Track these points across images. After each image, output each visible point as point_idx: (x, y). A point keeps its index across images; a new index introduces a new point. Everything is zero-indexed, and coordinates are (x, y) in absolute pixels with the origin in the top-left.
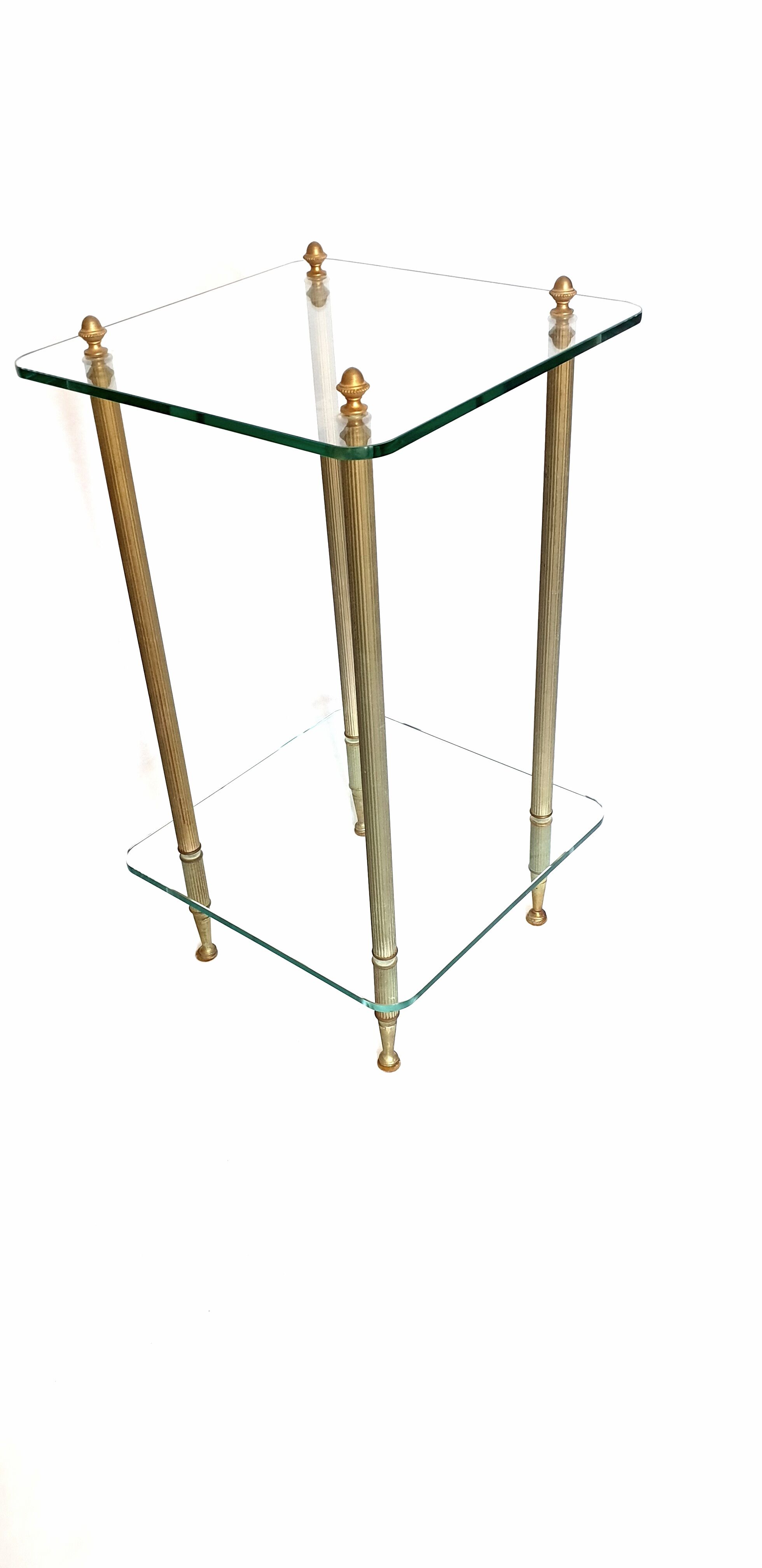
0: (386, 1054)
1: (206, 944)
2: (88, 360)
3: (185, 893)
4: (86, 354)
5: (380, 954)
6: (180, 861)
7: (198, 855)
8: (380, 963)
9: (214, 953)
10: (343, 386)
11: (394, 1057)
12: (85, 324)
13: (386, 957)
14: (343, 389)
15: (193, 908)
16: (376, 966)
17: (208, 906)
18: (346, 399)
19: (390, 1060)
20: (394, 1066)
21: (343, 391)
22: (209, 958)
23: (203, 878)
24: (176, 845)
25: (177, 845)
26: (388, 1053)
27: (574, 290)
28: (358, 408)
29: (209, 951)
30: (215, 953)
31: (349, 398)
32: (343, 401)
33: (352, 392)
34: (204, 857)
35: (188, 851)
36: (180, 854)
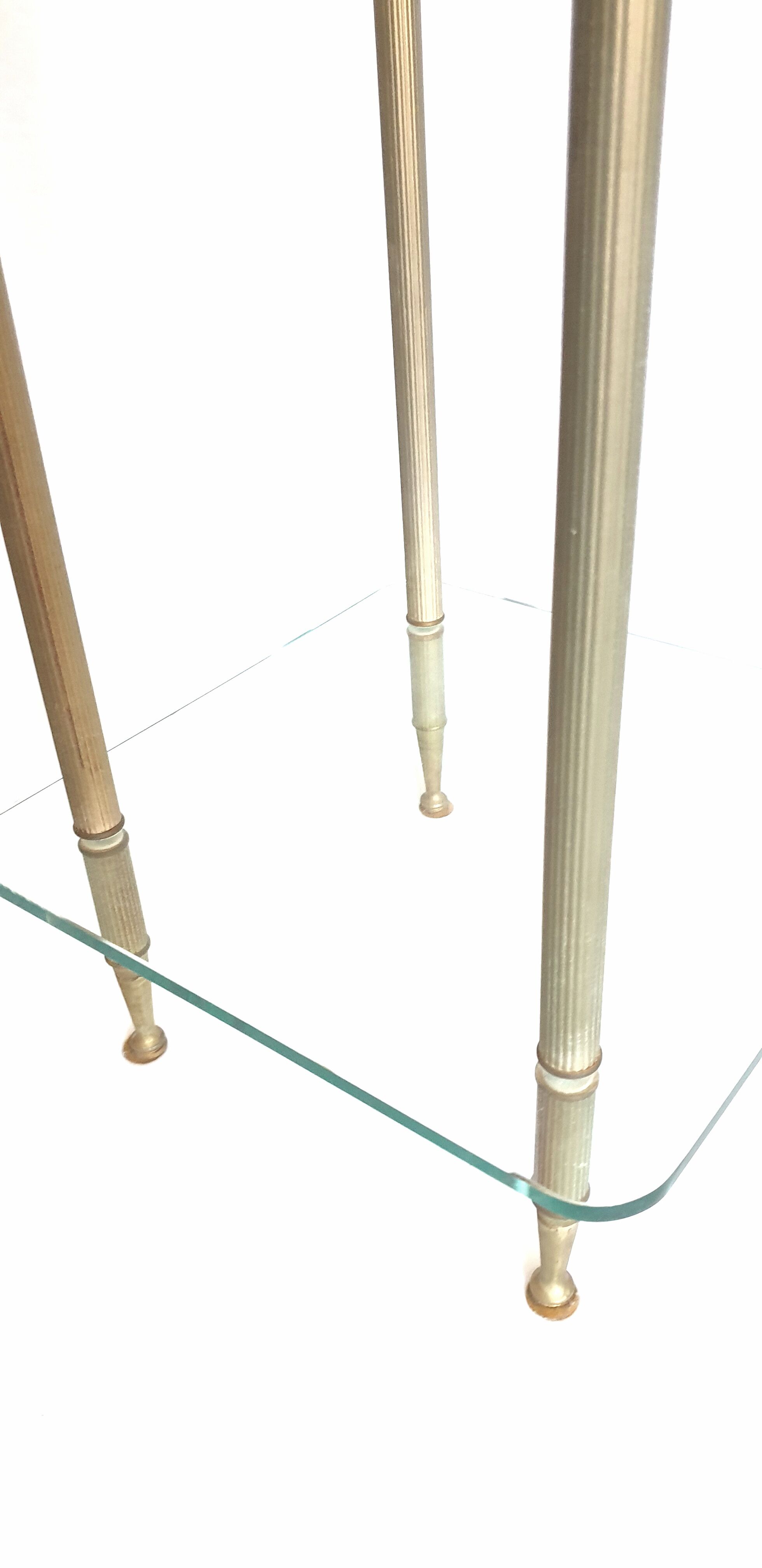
0: (549, 1281)
1: (142, 1029)
3: (92, 926)
5: (561, 1064)
6: (81, 855)
7: (118, 839)
8: (560, 1086)
9: (159, 1046)
11: (566, 1288)
13: (577, 1069)
15: (113, 959)
16: (543, 1090)
17: (142, 953)
19: (556, 1294)
20: (566, 1305)
22: (151, 1056)
23: (129, 891)
24: (69, 821)
25: (71, 822)
26: (556, 1279)
29: (149, 1042)
30: (162, 1044)
34: (131, 844)
35: (94, 832)
36: (78, 838)
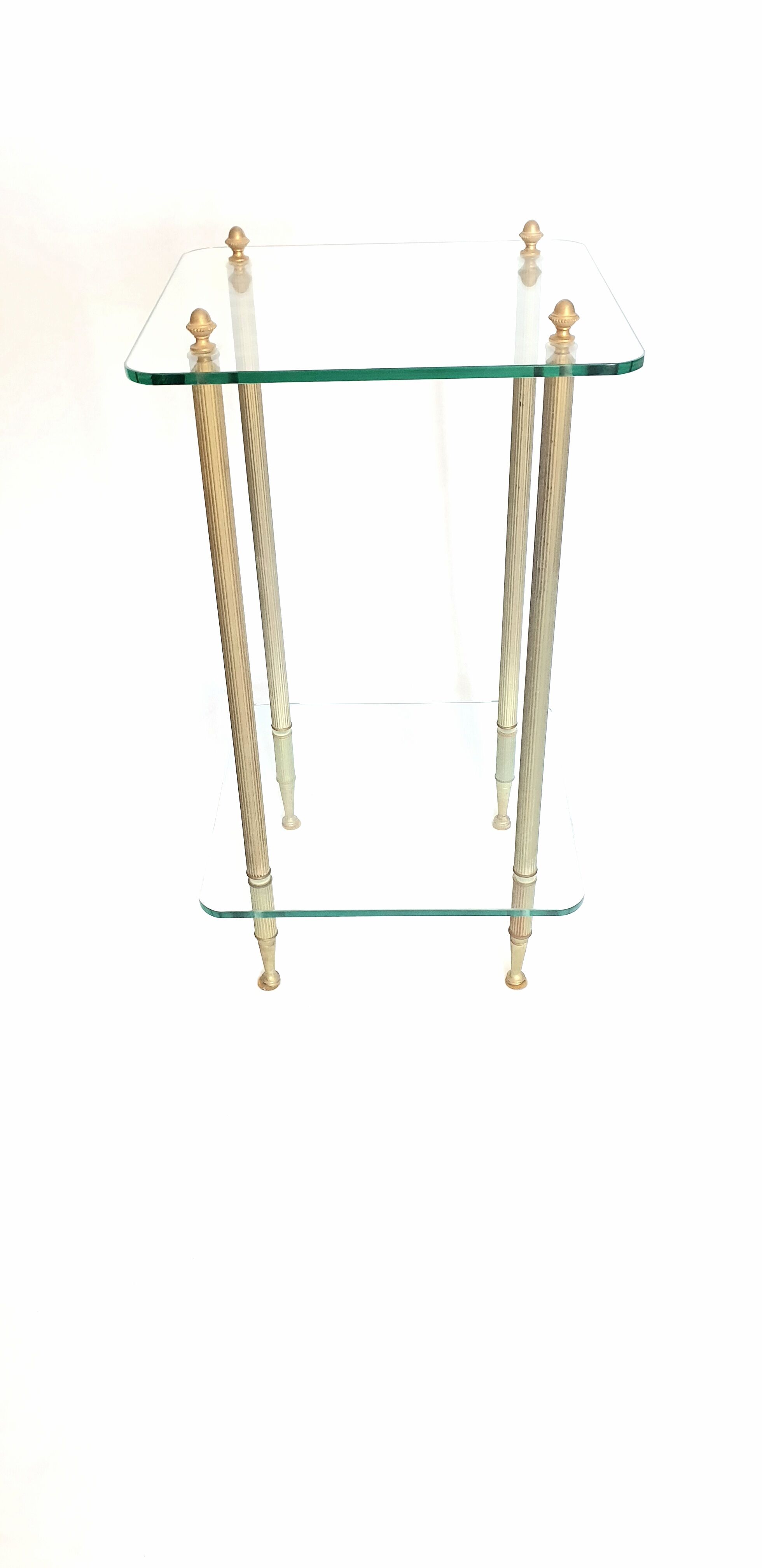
0: (515, 973)
2: (195, 356)
4: (192, 349)
8: (518, 879)
10: (556, 315)
11: (520, 976)
12: (193, 318)
14: (557, 318)
18: (556, 327)
19: (517, 979)
20: (520, 984)
21: (555, 320)
26: (517, 972)
27: (541, 233)
28: (567, 337)
31: (559, 329)
32: (554, 330)
33: (563, 321)
